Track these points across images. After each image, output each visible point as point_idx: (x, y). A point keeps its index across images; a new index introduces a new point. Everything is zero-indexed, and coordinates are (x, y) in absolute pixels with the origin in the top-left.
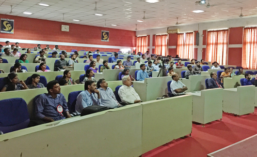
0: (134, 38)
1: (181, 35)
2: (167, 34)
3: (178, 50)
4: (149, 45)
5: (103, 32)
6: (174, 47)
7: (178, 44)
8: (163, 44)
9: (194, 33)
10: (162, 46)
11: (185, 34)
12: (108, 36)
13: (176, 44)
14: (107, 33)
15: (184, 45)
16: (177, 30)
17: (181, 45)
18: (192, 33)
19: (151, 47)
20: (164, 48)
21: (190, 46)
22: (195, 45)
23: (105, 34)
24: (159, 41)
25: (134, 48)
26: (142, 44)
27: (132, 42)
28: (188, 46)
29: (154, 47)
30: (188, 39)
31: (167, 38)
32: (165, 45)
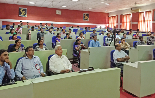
0: (107, 17)
1: (141, 14)
2: (130, 13)
3: (139, 25)
4: (117, 22)
5: (84, 14)
6: (136, 23)
7: (139, 20)
8: (128, 21)
9: (152, 11)
10: (126, 22)
11: (145, 12)
12: (88, 17)
13: (138, 21)
14: (88, 15)
15: (144, 21)
16: (138, 10)
17: (142, 21)
18: (151, 11)
19: (119, 24)
20: (128, 24)
21: (149, 22)
22: (153, 21)
23: (86, 16)
24: (124, 19)
25: (107, 25)
26: (113, 22)
27: (105, 20)
28: (147, 22)
29: (121, 24)
30: (147, 16)
31: (131, 16)
32: (129, 22)
